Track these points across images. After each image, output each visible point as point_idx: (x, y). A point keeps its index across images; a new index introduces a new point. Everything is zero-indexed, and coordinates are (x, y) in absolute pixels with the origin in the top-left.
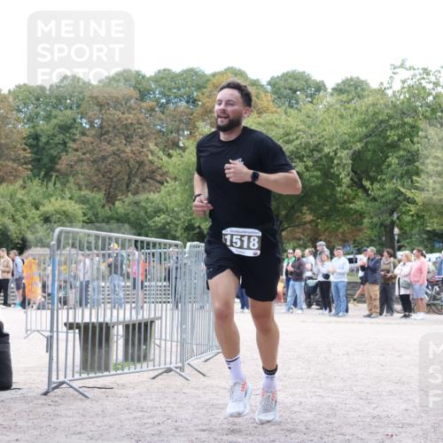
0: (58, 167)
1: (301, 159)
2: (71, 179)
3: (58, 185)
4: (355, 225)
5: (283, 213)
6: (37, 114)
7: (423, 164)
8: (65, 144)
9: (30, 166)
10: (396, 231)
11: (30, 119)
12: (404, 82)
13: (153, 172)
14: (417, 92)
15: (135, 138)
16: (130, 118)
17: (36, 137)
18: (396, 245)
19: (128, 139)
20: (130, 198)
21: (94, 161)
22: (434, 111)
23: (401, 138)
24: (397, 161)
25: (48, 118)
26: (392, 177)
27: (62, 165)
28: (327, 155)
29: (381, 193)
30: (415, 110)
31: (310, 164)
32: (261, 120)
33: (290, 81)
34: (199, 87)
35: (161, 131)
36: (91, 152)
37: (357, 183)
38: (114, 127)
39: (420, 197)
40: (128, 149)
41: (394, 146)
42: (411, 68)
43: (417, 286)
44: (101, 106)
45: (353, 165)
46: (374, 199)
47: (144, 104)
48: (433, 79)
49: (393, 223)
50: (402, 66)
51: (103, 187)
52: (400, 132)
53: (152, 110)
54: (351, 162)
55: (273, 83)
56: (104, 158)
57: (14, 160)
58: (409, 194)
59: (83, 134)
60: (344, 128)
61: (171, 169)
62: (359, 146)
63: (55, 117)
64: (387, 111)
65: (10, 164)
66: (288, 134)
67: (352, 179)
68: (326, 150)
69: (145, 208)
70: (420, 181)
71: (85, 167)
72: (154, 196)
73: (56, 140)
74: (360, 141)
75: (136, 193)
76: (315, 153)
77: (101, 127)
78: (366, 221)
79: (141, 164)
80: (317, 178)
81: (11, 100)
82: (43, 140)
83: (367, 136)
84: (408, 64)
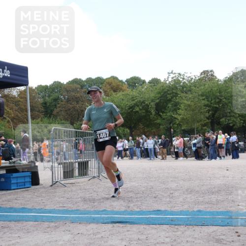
0: (53, 113)
1: (138, 106)
2: (58, 117)
3: (54, 119)
4: (158, 129)
5: (133, 125)
6: (45, 95)
7: (180, 106)
8: (56, 105)
9: (43, 113)
10: (172, 130)
11: (43, 97)
12: (173, 78)
14: (177, 82)
15: (80, 102)
16: (78, 95)
17: (45, 103)
18: (172, 135)
19: (77, 102)
21: (66, 111)
22: (183, 88)
23: (172, 98)
24: (171, 106)
25: (49, 96)
26: (169, 111)
27: (55, 113)
28: (147, 105)
29: (166, 117)
30: (177, 88)
31: (141, 108)
32: (123, 93)
33: (134, 80)
34: (102, 84)
35: (88, 99)
36: (65, 108)
37: (158, 114)
38: (73, 99)
39: (179, 118)
40: (77, 106)
41: (170, 101)
42: (175, 73)
43: (180, 148)
44: (68, 91)
45: (156, 107)
46: (164, 119)
47: (83, 90)
48: (182, 77)
49: (171, 128)
50: (172, 73)
51: (69, 120)
52: (171, 95)
54: (155, 106)
55: (127, 81)
56: (69, 109)
57: (38, 112)
58: (176, 116)
59: (62, 101)
60: (152, 95)
62: (158, 101)
63: (52, 96)
64: (167, 88)
65: (37, 113)
66: (133, 98)
67: (156, 112)
68: (146, 103)
70: (180, 111)
71: (63, 113)
73: (53, 104)
74: (158, 99)
76: (143, 104)
77: (68, 99)
78: (161, 127)
79: (82, 111)
80: (143, 112)
81: (36, 90)
82: (48, 104)
83: (160, 97)
84: (174, 72)
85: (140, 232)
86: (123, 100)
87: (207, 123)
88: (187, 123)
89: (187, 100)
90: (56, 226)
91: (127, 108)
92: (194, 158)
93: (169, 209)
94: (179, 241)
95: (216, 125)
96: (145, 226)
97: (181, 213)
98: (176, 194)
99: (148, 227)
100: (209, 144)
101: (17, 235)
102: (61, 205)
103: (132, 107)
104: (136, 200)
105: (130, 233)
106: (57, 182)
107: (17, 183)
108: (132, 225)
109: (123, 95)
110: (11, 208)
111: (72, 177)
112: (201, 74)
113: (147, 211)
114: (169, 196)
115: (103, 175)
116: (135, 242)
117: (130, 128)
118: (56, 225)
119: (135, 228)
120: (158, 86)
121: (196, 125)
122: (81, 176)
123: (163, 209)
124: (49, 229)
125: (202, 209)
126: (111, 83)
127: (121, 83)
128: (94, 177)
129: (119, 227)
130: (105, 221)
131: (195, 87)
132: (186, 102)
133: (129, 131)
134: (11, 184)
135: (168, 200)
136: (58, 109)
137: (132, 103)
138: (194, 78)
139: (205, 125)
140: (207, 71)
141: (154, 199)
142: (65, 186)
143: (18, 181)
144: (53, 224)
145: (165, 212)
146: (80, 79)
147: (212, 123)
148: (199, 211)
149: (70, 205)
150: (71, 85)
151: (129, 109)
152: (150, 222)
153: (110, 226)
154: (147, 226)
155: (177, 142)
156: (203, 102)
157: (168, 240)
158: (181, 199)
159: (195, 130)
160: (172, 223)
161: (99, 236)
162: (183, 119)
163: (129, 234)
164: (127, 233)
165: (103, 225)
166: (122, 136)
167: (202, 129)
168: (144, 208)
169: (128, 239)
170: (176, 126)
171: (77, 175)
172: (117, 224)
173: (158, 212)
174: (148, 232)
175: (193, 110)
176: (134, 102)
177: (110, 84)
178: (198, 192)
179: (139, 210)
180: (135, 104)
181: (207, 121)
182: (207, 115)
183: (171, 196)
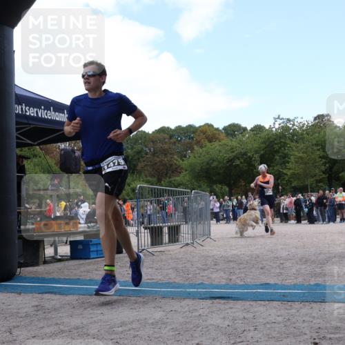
0: (137, 168)
1: (238, 159)
2: (143, 173)
3: (138, 176)
5: (232, 182)
7: (289, 158)
8: (139, 159)
10: (280, 187)
12: (280, 124)
13: (176, 168)
14: (286, 129)
15: (168, 155)
16: (166, 146)
19: (166, 154)
20: (168, 180)
21: (152, 165)
22: (293, 136)
23: (280, 148)
24: (278, 158)
25: (132, 148)
26: (277, 165)
27: (139, 167)
28: (249, 157)
30: (285, 136)
31: (242, 161)
32: (220, 143)
33: (232, 128)
34: (194, 132)
36: (150, 162)
38: (160, 151)
39: (289, 173)
40: (166, 159)
41: (277, 152)
42: (282, 119)
43: (290, 209)
44: (153, 142)
47: (172, 141)
48: (292, 123)
50: (279, 118)
51: (156, 176)
52: (279, 145)
53: (175, 143)
54: (259, 159)
55: (225, 129)
56: (156, 164)
58: (284, 171)
59: (147, 154)
60: (256, 145)
61: (184, 166)
62: (262, 152)
63: (135, 148)
64: (273, 137)
66: (233, 149)
68: (249, 154)
69: (174, 184)
70: (289, 165)
71: (148, 168)
72: (177, 178)
73: (135, 158)
74: (263, 150)
75: (170, 178)
76: (245, 156)
77: (154, 151)
79: (171, 165)
80: (246, 166)
82: (130, 158)
83: (265, 148)
84: (281, 117)
85: (245, 309)
86: (220, 151)
87: (323, 178)
88: (299, 179)
89: (298, 151)
90: (144, 302)
91: (225, 161)
92: (306, 221)
93: (279, 283)
94: (294, 320)
95: (334, 181)
96: (251, 303)
97: (295, 287)
98: (288, 264)
99: (255, 304)
100: (327, 204)
101: (99, 312)
102: (150, 277)
103: (231, 160)
104: (238, 271)
105: (233, 310)
106: (143, 250)
107: (97, 251)
108: (235, 302)
109: (220, 145)
110: (91, 280)
111: (162, 244)
112: (315, 119)
113: (253, 285)
114: (279, 266)
115: (198, 241)
116: (240, 322)
117: (229, 185)
118: (144, 300)
119: (239, 304)
120: (263, 135)
121: (309, 181)
122: (172, 242)
123: (272, 282)
124: (136, 305)
125: (320, 283)
126: (206, 132)
127: (217, 132)
128: (187, 244)
129: (220, 303)
130: (203, 296)
131: (308, 134)
132: (296, 153)
133: (227, 189)
134: (90, 252)
135: (278, 271)
136: (143, 164)
137: (232, 155)
138: (306, 123)
139: (320, 181)
140: (323, 115)
141: (261, 271)
142: (154, 255)
143: (98, 249)
144: (141, 299)
145: (275, 286)
146: (168, 128)
147: (330, 179)
148: (317, 285)
149: (160, 277)
150: (158, 135)
151: (228, 162)
152: (257, 298)
153: (209, 302)
154: (254, 302)
155: (287, 201)
156: (318, 153)
157: (280, 319)
158: (294, 270)
159: (309, 187)
160: (284, 299)
161: (197, 314)
162: (293, 174)
163: (232, 312)
164: (229, 311)
165: (201, 301)
166: (220, 195)
167: (317, 186)
168: (249, 281)
169: (231, 318)
170: (285, 182)
171: (167, 241)
172: (218, 300)
173: (266, 285)
174: (256, 310)
175: (306, 164)
176: (234, 154)
177: (204, 133)
178: (314, 262)
179: (243, 283)
180: (235, 156)
181: (324, 176)
182: (323, 168)
183: (281, 267)
